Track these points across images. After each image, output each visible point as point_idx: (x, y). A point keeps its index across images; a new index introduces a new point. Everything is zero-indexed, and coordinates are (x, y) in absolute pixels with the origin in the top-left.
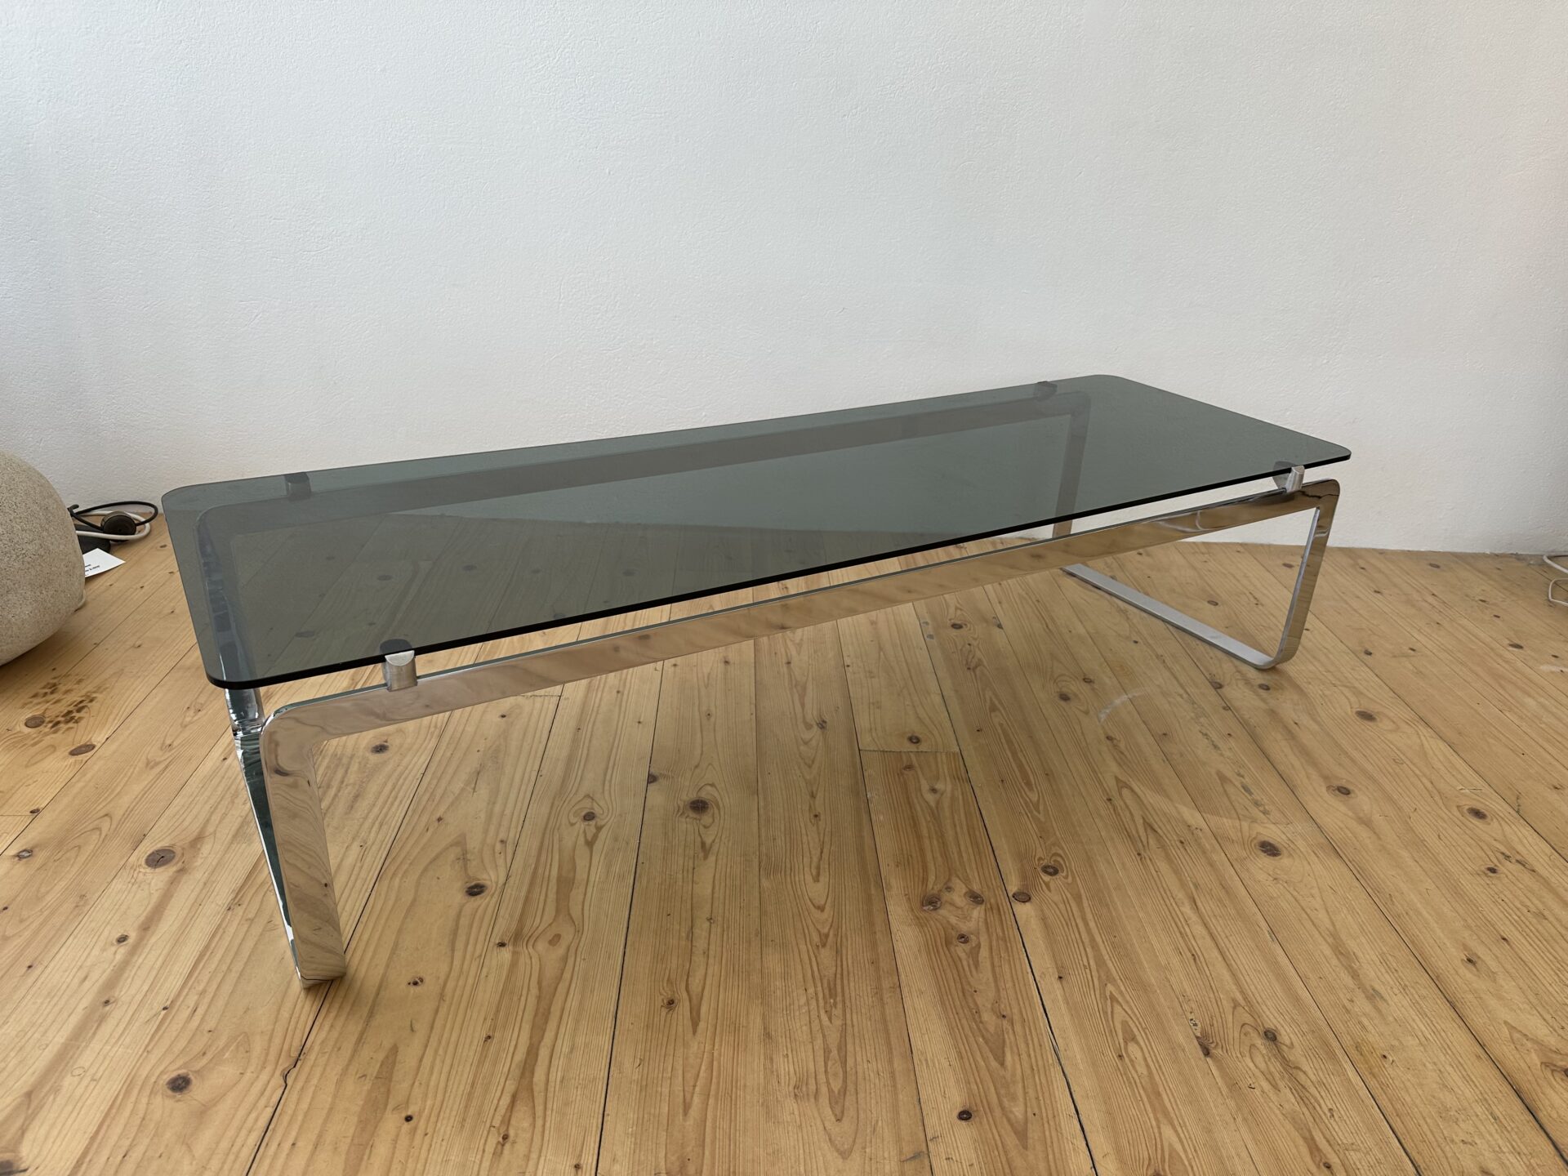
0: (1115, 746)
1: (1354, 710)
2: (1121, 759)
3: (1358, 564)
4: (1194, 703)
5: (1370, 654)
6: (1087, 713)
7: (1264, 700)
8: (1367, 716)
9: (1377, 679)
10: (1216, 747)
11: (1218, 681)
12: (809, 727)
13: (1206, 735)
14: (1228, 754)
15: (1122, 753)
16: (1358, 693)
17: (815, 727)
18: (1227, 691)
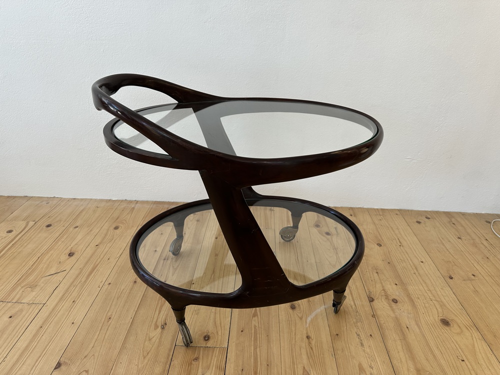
0: (310, 343)
1: (440, 318)
2: (310, 353)
3: (452, 221)
4: (357, 312)
5: (452, 278)
6: (301, 318)
7: (393, 310)
8: (446, 323)
9: (453, 295)
10: (362, 345)
11: (372, 296)
12: (156, 327)
13: (358, 335)
14: (368, 350)
15: (312, 348)
16: (442, 305)
17: (160, 327)
18: (375, 303)
